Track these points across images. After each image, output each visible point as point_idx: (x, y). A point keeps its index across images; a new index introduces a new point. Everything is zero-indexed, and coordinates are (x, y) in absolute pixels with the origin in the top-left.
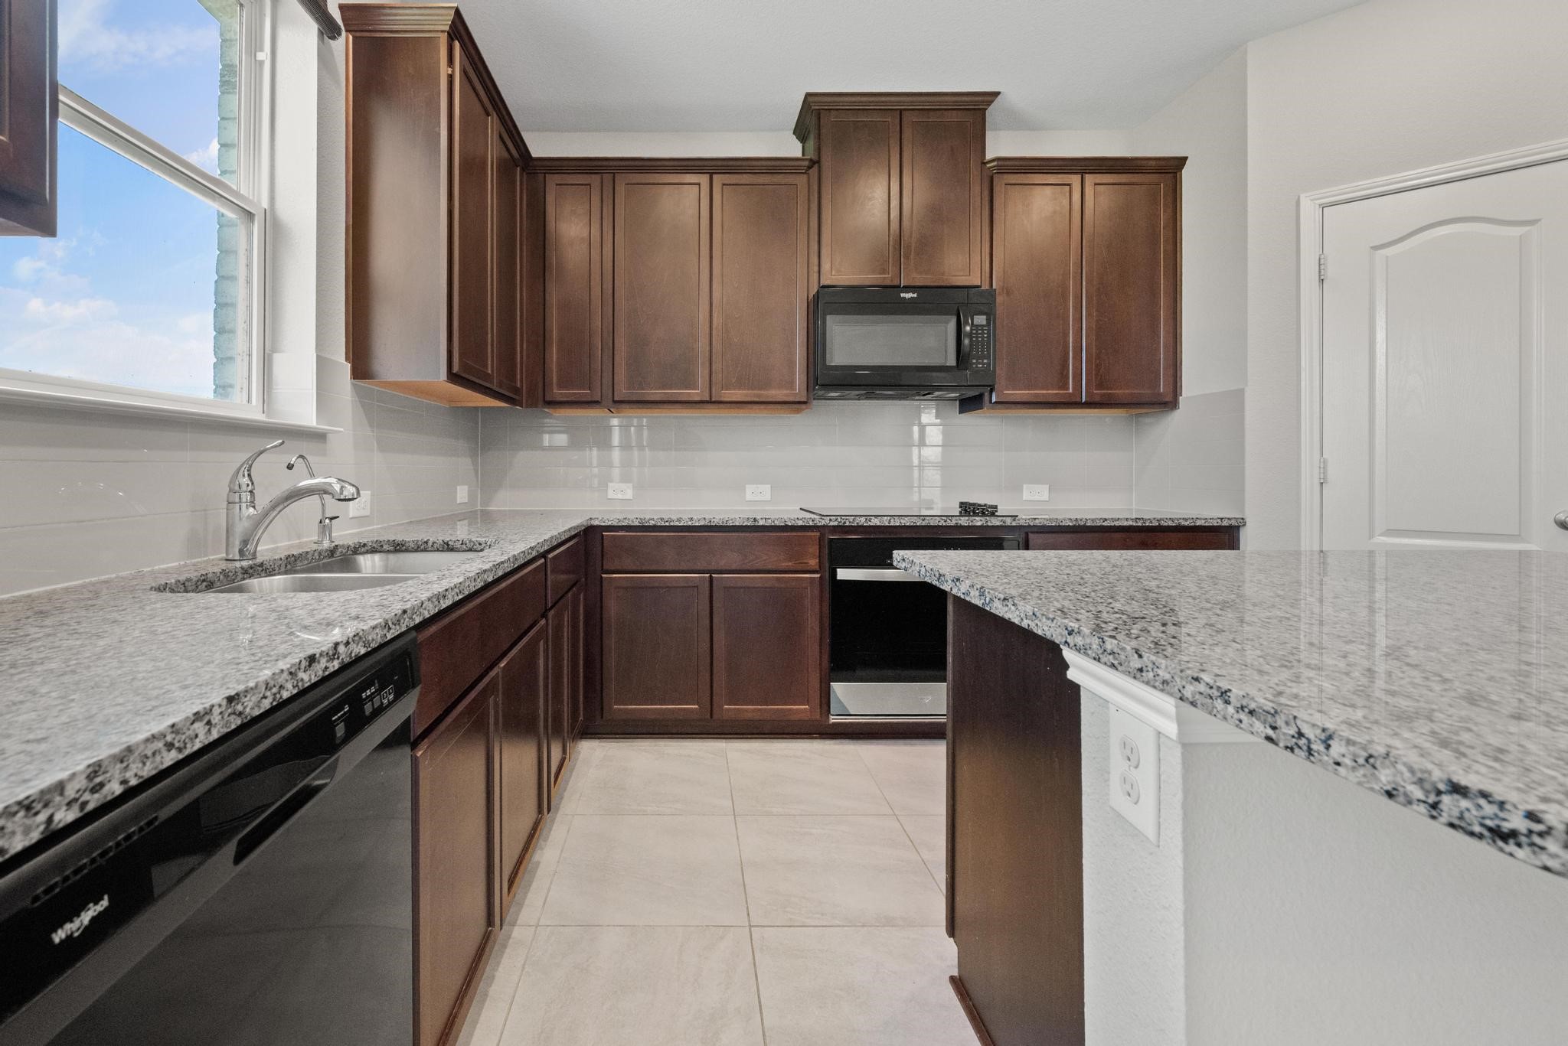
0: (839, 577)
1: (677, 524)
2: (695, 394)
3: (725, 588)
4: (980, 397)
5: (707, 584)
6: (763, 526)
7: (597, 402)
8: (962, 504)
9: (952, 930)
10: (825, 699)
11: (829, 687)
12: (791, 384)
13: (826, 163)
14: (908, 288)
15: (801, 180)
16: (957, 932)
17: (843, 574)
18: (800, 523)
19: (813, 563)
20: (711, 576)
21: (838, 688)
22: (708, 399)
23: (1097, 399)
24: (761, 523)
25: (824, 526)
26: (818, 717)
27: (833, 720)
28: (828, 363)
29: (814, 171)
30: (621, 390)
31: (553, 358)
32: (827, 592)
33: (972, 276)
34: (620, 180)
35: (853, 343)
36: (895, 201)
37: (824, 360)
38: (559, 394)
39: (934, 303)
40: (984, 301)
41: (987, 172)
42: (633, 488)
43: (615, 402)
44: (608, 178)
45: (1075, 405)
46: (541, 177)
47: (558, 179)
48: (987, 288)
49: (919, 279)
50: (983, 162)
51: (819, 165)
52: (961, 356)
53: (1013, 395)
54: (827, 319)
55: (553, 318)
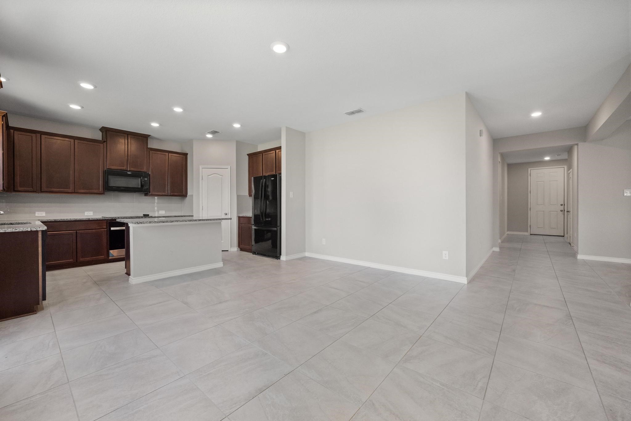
0: (111, 229)
1: (66, 220)
2: (70, 190)
3: (81, 233)
4: (147, 193)
5: (75, 234)
6: (91, 220)
7: (35, 191)
8: (143, 215)
9: (126, 268)
10: (108, 254)
11: (109, 252)
12: (99, 189)
13: (108, 141)
14: (130, 171)
15: (102, 145)
16: (127, 268)
17: (112, 229)
18: (101, 219)
19: (105, 227)
20: (76, 232)
21: (111, 251)
22: (74, 192)
23: (171, 195)
24: (91, 219)
25: (107, 219)
26: (106, 258)
27: (110, 258)
28: (109, 185)
29: (105, 144)
30: (44, 188)
31: (18, 179)
32: (108, 232)
33: (145, 170)
34: (43, 136)
35: (115, 182)
36: (126, 153)
37: (108, 185)
38: (20, 189)
39: (135, 175)
40: (147, 175)
41: (148, 150)
42: (46, 213)
43: (42, 192)
44: (39, 135)
45: (168, 195)
46: (12, 131)
47: (19, 133)
48: (148, 173)
49: (132, 169)
50: (147, 148)
51: (106, 141)
52: (142, 186)
53: (154, 193)
54: (109, 176)
55: (17, 169)
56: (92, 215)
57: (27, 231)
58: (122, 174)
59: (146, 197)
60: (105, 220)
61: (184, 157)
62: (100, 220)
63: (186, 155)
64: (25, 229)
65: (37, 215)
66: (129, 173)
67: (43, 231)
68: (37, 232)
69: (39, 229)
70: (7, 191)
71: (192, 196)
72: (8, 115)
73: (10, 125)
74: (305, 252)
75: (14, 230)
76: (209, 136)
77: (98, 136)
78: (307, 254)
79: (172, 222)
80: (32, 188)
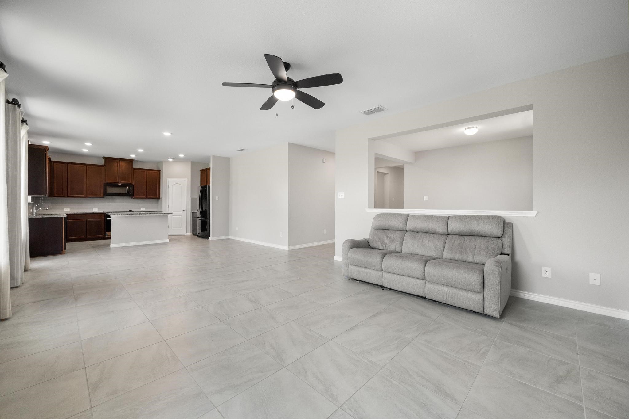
2: (83, 196)
3: (89, 221)
4: (132, 197)
5: (86, 222)
6: (95, 213)
7: (64, 197)
10: (105, 234)
12: (101, 195)
13: (108, 166)
15: (103, 168)
17: (106, 219)
19: (103, 218)
20: (86, 220)
21: (107, 233)
22: (86, 196)
23: (149, 198)
26: (104, 236)
27: (106, 236)
29: (105, 167)
30: (69, 195)
31: (55, 190)
32: (105, 222)
33: (130, 182)
34: (69, 165)
35: (110, 190)
36: (118, 172)
37: (106, 192)
38: (56, 195)
39: (124, 186)
40: (131, 185)
41: (133, 169)
42: (70, 209)
43: (68, 197)
44: (67, 164)
45: (146, 198)
46: (52, 163)
47: (56, 164)
48: (132, 184)
49: (122, 182)
50: (132, 168)
51: (106, 165)
52: (128, 192)
53: (136, 197)
54: (107, 187)
55: (55, 184)
56: (97, 210)
57: (58, 217)
58: (115, 185)
59: (132, 199)
60: (103, 213)
61: (158, 172)
62: (100, 214)
63: (159, 171)
64: (57, 216)
65: (65, 210)
66: (120, 184)
67: (65, 217)
68: (62, 217)
69: (63, 216)
70: (49, 197)
71: (162, 198)
72: (51, 158)
73: (51, 160)
74: (229, 235)
75: (53, 217)
76: (171, 160)
77: (102, 162)
78: (230, 237)
79: (133, 214)
80: (62, 194)
